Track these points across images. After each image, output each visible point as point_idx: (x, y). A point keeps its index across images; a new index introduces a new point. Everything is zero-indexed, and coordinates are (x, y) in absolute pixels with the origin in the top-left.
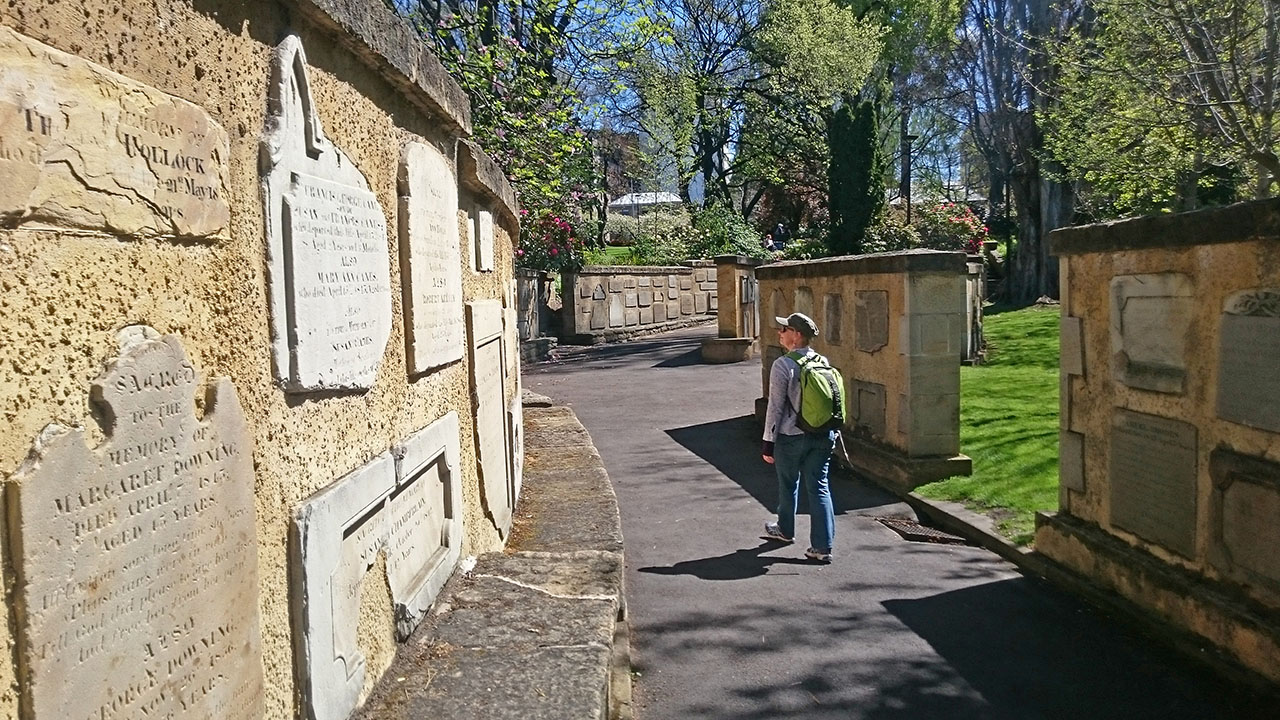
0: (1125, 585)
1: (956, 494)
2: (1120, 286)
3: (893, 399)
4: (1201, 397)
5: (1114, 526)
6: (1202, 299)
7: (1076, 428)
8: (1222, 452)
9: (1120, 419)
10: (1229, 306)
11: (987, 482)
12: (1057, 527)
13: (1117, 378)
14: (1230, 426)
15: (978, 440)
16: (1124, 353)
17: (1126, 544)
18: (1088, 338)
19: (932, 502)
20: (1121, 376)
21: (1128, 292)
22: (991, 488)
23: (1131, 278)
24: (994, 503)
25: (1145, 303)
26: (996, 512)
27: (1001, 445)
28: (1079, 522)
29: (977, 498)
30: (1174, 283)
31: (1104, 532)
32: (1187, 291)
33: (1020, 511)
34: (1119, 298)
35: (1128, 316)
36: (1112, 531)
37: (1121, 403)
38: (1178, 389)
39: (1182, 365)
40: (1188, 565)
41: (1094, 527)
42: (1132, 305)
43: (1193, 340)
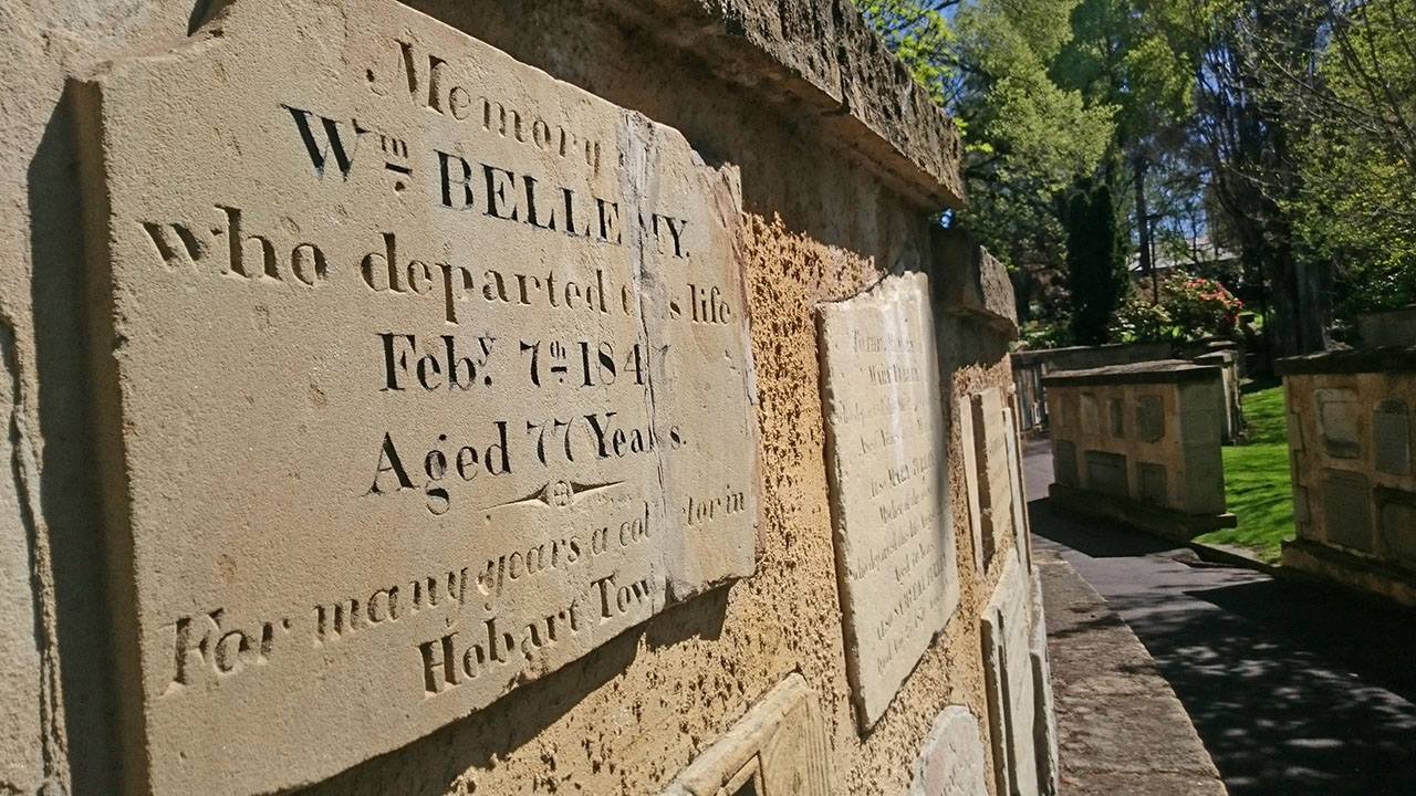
0: (1336, 573)
1: (1225, 539)
2: (1319, 395)
3: (1171, 476)
4: (1367, 459)
5: (1330, 541)
6: (1362, 403)
7: (1302, 483)
8: (1380, 488)
9: (1326, 476)
10: (1375, 408)
11: (1247, 530)
12: (1294, 547)
13: (1322, 449)
14: (1382, 473)
15: (1241, 503)
16: (1324, 435)
17: (1336, 551)
18: (1304, 427)
19: (1208, 545)
20: (1325, 449)
21: (1324, 399)
22: (1251, 533)
23: (1325, 391)
24: (1254, 542)
25: (1333, 406)
26: (1255, 547)
27: (1260, 506)
28: (1309, 542)
29: (1241, 540)
30: (1347, 394)
31: (1324, 546)
32: (1354, 398)
33: (1273, 545)
34: (1319, 402)
35: (1325, 413)
36: (1330, 545)
37: (1325, 465)
38: (1355, 455)
39: (1356, 440)
40: (1370, 556)
41: (1318, 544)
42: (1327, 406)
43: (1360, 426)
